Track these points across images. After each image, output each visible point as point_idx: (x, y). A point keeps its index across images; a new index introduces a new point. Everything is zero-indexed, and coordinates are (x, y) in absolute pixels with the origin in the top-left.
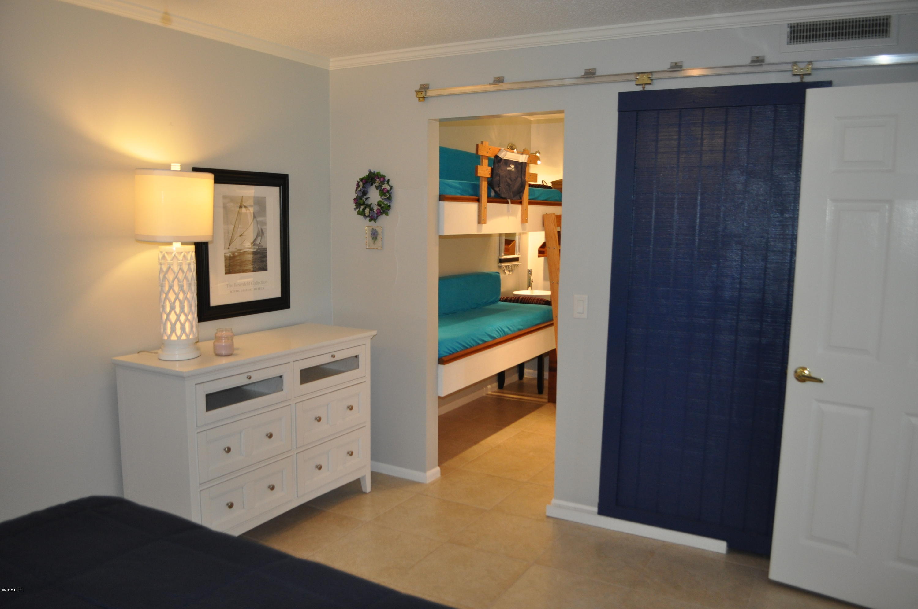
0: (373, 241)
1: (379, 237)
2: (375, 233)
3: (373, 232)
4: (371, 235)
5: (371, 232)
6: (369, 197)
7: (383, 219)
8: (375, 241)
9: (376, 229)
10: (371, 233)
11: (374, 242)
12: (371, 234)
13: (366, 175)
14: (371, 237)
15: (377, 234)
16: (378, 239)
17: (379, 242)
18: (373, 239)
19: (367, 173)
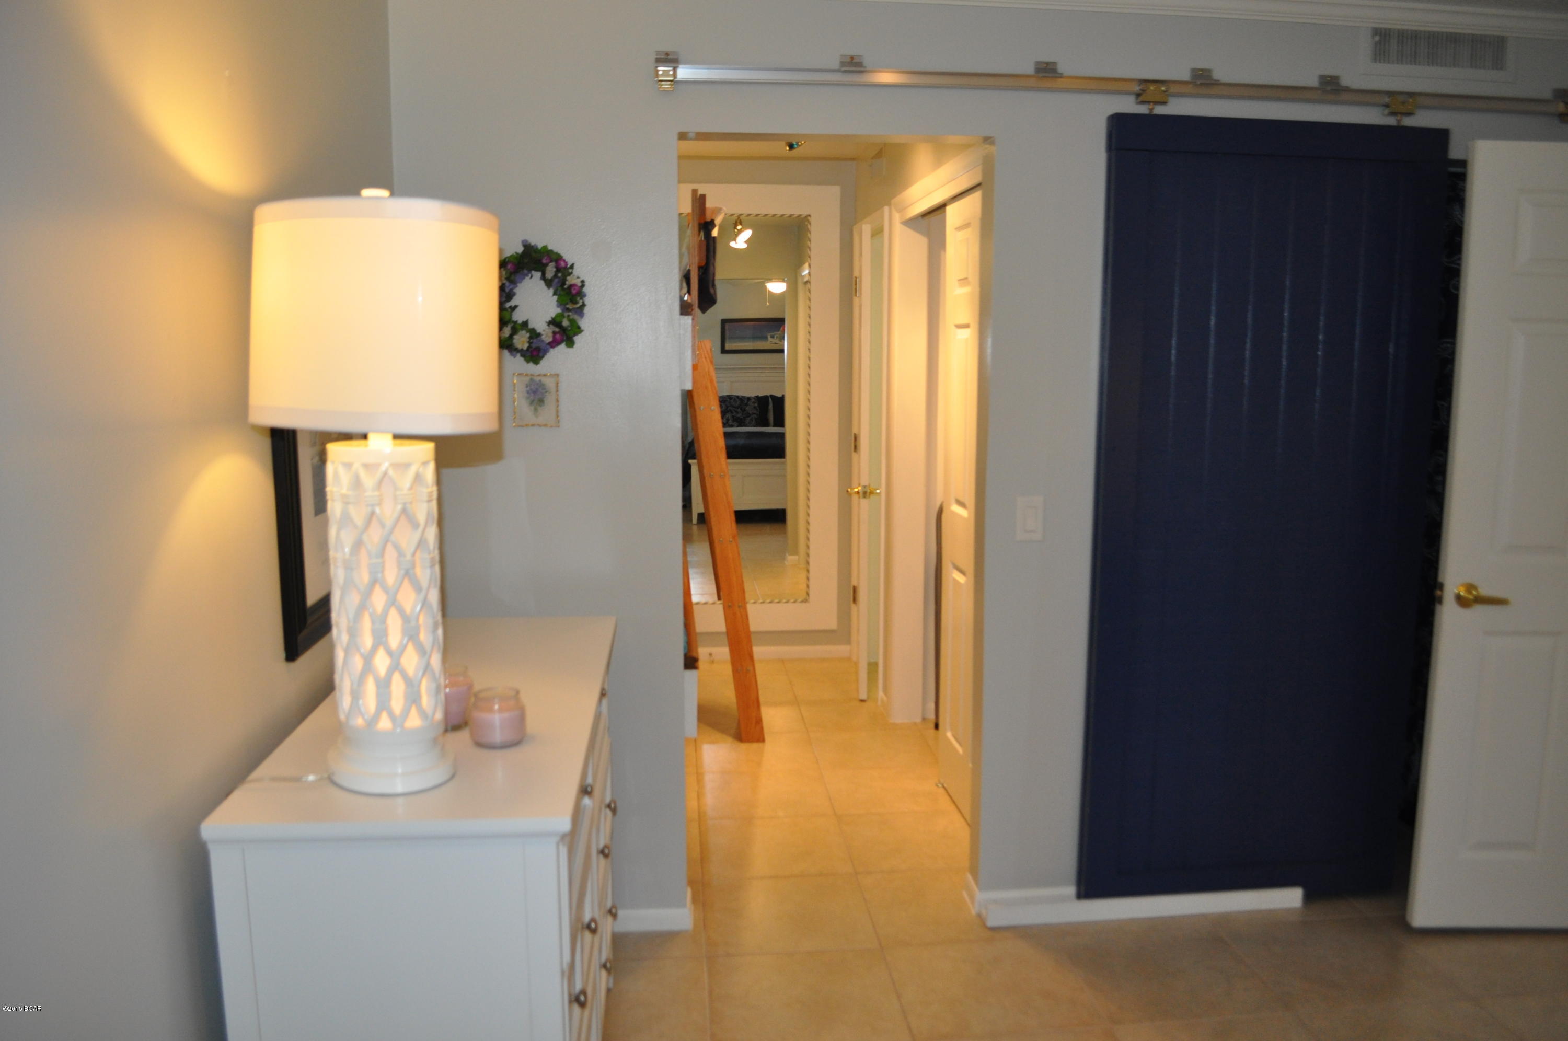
0: (532, 408)
1: (550, 399)
2: (537, 389)
3: (533, 387)
4: (526, 395)
5: (527, 387)
6: (517, 304)
7: (558, 358)
8: (539, 408)
9: (540, 381)
10: (528, 389)
11: (536, 410)
12: (528, 392)
13: (516, 253)
14: (528, 398)
15: (544, 391)
16: (546, 402)
17: (547, 413)
18: (532, 403)
19: (520, 249)
